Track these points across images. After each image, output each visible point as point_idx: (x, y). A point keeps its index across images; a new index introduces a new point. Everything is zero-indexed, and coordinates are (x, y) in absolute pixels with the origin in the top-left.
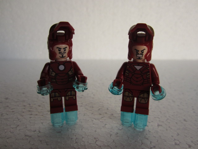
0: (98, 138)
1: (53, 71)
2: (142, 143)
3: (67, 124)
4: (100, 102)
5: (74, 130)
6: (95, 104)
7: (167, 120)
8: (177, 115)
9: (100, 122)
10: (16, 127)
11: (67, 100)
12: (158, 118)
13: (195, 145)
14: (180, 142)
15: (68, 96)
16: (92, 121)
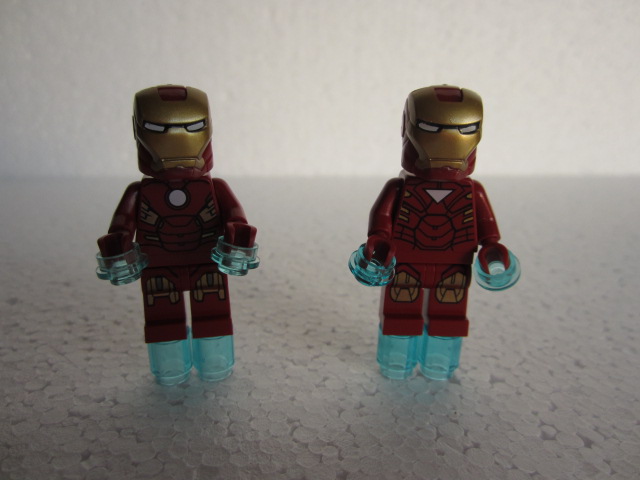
0: (299, 421)
1: (150, 209)
2: (439, 435)
3: (201, 376)
4: (311, 310)
5: (226, 397)
6: (293, 316)
7: (520, 364)
8: (554, 348)
9: (309, 370)
10: (43, 389)
11: (198, 301)
12: (492, 356)
13: (606, 438)
14: (558, 432)
15: (202, 288)
16: (284, 367)
